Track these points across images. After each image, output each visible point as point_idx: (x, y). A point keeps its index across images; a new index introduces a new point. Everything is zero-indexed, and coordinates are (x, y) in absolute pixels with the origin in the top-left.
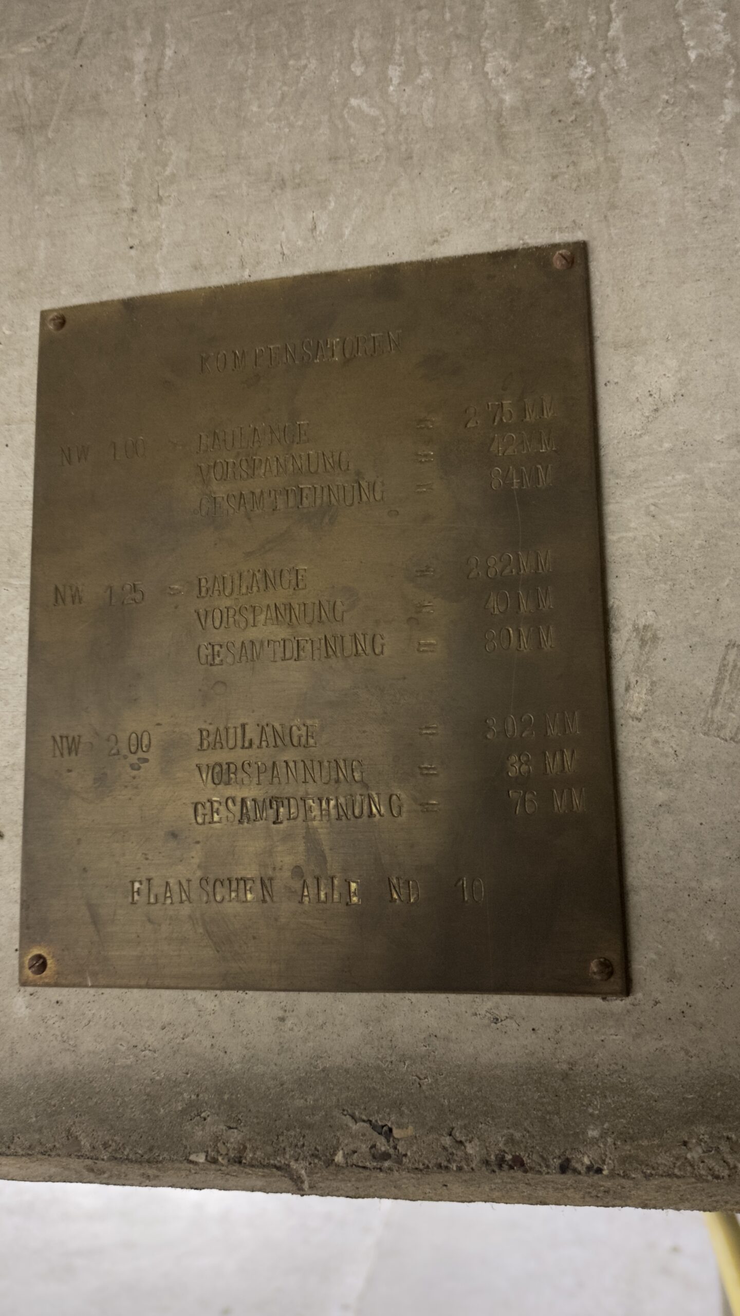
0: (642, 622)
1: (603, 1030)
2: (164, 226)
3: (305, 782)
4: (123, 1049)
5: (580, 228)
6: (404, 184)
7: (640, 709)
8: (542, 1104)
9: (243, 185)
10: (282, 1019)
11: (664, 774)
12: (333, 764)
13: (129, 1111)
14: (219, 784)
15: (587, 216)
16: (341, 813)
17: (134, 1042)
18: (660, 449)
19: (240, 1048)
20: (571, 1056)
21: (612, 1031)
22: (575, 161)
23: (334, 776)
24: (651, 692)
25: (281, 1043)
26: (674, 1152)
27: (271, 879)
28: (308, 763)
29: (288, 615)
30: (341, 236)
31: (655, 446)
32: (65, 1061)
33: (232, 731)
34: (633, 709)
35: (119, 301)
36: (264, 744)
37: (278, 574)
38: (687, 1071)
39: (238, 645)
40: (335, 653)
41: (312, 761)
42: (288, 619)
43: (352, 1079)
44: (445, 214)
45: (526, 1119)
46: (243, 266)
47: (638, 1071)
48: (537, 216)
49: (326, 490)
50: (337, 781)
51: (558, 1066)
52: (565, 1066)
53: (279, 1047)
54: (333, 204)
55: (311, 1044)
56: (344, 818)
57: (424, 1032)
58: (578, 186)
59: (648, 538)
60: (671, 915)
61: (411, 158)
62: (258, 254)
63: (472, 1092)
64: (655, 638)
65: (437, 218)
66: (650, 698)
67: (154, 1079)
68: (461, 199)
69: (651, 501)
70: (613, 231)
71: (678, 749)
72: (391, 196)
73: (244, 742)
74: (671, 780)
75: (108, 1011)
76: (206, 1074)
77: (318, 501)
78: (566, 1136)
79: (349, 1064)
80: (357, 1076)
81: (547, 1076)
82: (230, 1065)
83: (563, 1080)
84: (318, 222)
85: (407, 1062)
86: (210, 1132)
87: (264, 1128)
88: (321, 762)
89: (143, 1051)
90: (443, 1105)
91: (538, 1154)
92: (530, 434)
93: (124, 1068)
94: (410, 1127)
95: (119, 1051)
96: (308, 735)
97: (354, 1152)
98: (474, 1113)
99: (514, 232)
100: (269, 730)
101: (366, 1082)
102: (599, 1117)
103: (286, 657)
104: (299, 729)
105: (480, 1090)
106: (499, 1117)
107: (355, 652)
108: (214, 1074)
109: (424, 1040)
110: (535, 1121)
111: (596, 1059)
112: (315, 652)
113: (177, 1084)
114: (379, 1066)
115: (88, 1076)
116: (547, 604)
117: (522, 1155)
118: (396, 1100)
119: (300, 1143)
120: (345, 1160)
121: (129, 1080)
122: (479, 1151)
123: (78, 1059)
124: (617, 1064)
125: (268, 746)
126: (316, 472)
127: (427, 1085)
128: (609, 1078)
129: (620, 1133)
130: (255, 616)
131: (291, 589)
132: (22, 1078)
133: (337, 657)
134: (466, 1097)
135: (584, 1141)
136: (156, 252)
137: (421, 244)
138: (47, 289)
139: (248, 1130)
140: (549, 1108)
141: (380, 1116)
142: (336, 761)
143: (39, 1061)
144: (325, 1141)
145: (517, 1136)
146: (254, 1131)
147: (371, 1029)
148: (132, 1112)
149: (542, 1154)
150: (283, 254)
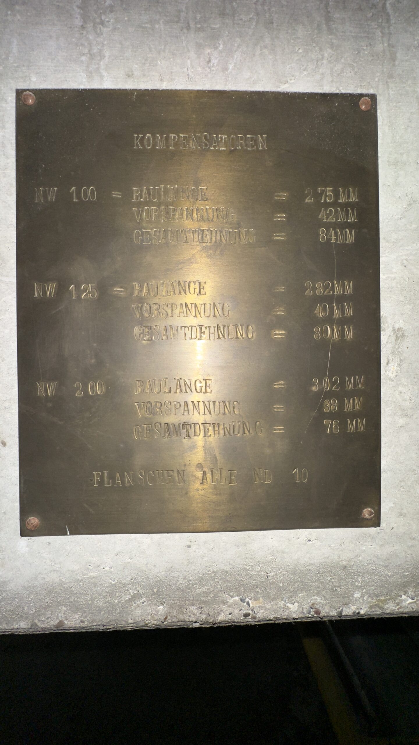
0: (397, 326)
1: (365, 543)
2: (105, 42)
3: (204, 414)
4: (91, 568)
5: (372, 86)
6: (267, 41)
7: (394, 375)
8: (333, 582)
9: (161, 22)
10: (189, 546)
11: (404, 410)
12: (222, 404)
13: (96, 602)
14: (150, 414)
15: (377, 80)
16: (227, 433)
17: (98, 563)
18: (410, 228)
19: (164, 563)
20: (348, 558)
21: (370, 544)
22: (371, 43)
23: (222, 411)
24: (400, 365)
25: (188, 560)
26: (397, 602)
27: (184, 471)
28: (207, 403)
29: (194, 311)
30: (227, 69)
31: (408, 226)
32: (54, 578)
33: (157, 382)
34: (390, 375)
35: (75, 90)
36: (178, 391)
37: (187, 284)
38: (406, 562)
39: (162, 328)
40: (223, 336)
41: (209, 401)
42: (193, 314)
43: (230, 576)
44: (293, 65)
45: (323, 590)
46: (161, 79)
47: (381, 563)
48: (347, 75)
49: (218, 232)
50: (224, 413)
51: (341, 563)
52: (345, 563)
53: (187, 562)
54: (222, 46)
55: (206, 559)
56: (228, 436)
57: (271, 549)
58: (372, 60)
59: (402, 279)
60: (403, 484)
61: (272, 23)
62: (172, 72)
63: (296, 578)
64: (403, 336)
65: (288, 67)
66: (399, 369)
67: (111, 583)
69: (404, 257)
70: (391, 92)
71: (411, 396)
72: (259, 47)
73: (166, 389)
74: (407, 413)
76: (143, 579)
77: (214, 239)
78: (343, 597)
79: (228, 568)
80: (232, 574)
81: (335, 568)
82: (158, 573)
83: (343, 570)
84: (212, 57)
85: (261, 565)
86: (146, 610)
87: (178, 606)
88: (214, 402)
89: (104, 568)
90: (279, 586)
91: (329, 607)
92: (342, 210)
93: (92, 579)
94: (261, 599)
95: (88, 569)
96: (206, 386)
97: (230, 614)
98: (296, 589)
99: (334, 84)
100: (182, 382)
101: (237, 577)
102: (360, 587)
103: (193, 337)
104: (201, 382)
105: (299, 578)
106: (309, 590)
107: (236, 336)
108: (148, 578)
109: (270, 553)
110: (328, 591)
111: (360, 558)
112: (211, 335)
113: (125, 585)
114: (245, 568)
115: (69, 584)
116: (349, 312)
117: (320, 609)
118: (254, 585)
119: (199, 612)
120: (225, 619)
121: (95, 585)
122: (298, 608)
123: (62, 575)
124: (371, 560)
125: (181, 392)
126: (212, 220)
127: (271, 577)
128: (366, 567)
129: (371, 594)
130: (172, 310)
131: (196, 294)
132: (25, 588)
133: (225, 338)
134: (292, 582)
135: (353, 599)
136: (100, 60)
137: (277, 83)
138: (20, 75)
139: (169, 608)
140: (335, 584)
141: (245, 594)
142: (224, 402)
143: (36, 578)
144: (214, 610)
145: (319, 599)
146: (173, 608)
147: (240, 549)
148: (98, 603)
149: (331, 607)
150: (188, 75)
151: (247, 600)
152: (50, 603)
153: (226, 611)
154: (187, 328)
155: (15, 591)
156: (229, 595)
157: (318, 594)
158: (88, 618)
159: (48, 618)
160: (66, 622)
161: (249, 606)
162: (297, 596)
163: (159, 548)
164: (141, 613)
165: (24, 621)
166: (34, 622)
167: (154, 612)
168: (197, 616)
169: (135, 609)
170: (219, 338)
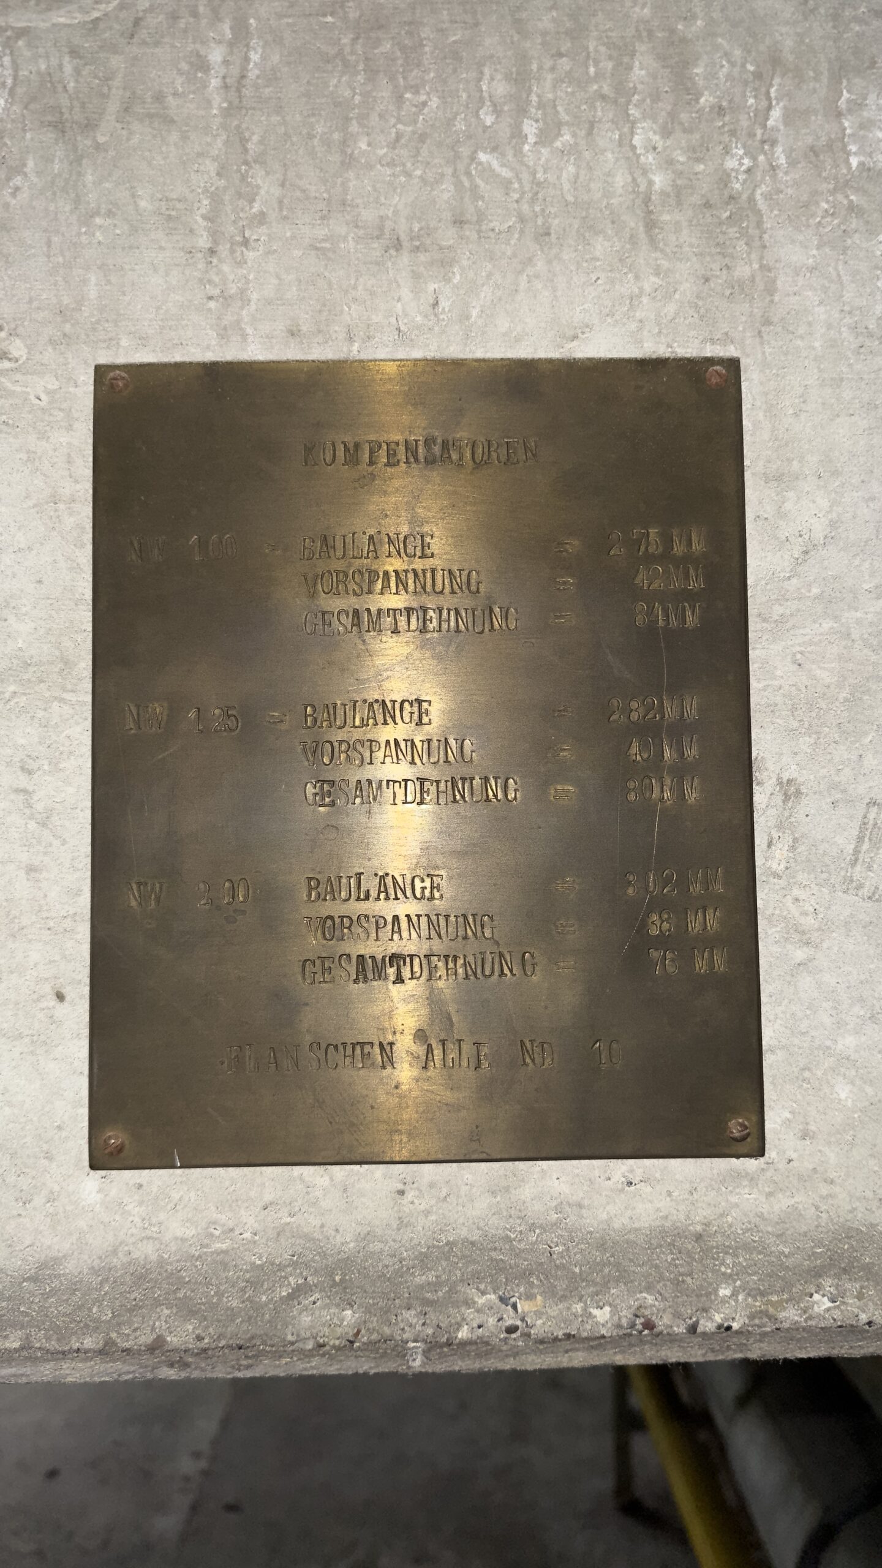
0: (785, 776)
1: (737, 1190)
2: (251, 277)
3: (429, 938)
4: (217, 1233)
5: (732, 342)
6: (540, 265)
7: (782, 867)
8: (676, 1266)
9: (350, 239)
10: (402, 1193)
11: (803, 933)
12: (461, 920)
13: (225, 1299)
14: (332, 939)
15: (741, 329)
16: (470, 972)
17: (231, 1224)
18: (808, 594)
19: (354, 1225)
20: (705, 1217)
21: (746, 1191)
22: (729, 265)
23: (461, 933)
24: (793, 848)
25: (400, 1218)
26: (802, 1305)
27: (391, 1044)
28: (434, 918)
29: (409, 753)
30: (468, 317)
31: (803, 591)
32: (147, 1251)
33: (344, 881)
34: (775, 866)
35: (198, 364)
36: (382, 896)
37: (397, 706)
38: (817, 1227)
39: (353, 785)
40: (463, 797)
41: (437, 915)
42: (409, 758)
43: (478, 1252)
44: (586, 306)
45: (659, 1282)
46: (351, 339)
47: (770, 1229)
48: (687, 322)
49: (452, 613)
50: (465, 938)
51: (691, 1228)
52: (699, 1228)
53: (398, 1223)
54: (458, 277)
55: (433, 1217)
56: (472, 978)
57: (556, 1198)
58: (731, 294)
59: (794, 688)
60: (807, 1074)
61: (548, 234)
62: (369, 326)
63: (605, 1258)
64: (798, 793)
65: (578, 310)
66: (791, 855)
67: (255, 1263)
68: (604, 291)
69: (798, 649)
70: (768, 350)
71: (817, 907)
72: (525, 277)
73: (359, 893)
74: (810, 938)
75: (199, 1193)
76: (315, 1256)
77: (445, 626)
78: (698, 1296)
79: (475, 1236)
80: (484, 1248)
81: (680, 1238)
82: (342, 1244)
83: (696, 1241)
84: (440, 296)
85: (537, 1231)
86: (320, 1317)
87: (381, 1309)
88: (447, 917)
89: (241, 1234)
90: (574, 1273)
91: (671, 1316)
92: (678, 568)
93: (218, 1254)
94: (539, 1298)
95: (212, 1235)
96: (432, 888)
97: (479, 1327)
98: (606, 1279)
99: (662, 337)
100: (389, 880)
101: (493, 1254)
102: (731, 1275)
103: (408, 800)
104: (423, 881)
105: (612, 1256)
106: (632, 1281)
107: (485, 797)
108: (324, 1255)
109: (556, 1207)
110: (668, 1283)
111: (730, 1219)
112: (441, 795)
113: (281, 1267)
114: (507, 1237)
115: (175, 1265)
116: (691, 753)
117: (654, 1318)
118: (525, 1271)
119: (421, 1322)
120: (470, 1336)
121: (225, 1266)
122: (611, 1317)
123: (162, 1247)
124: (750, 1223)
125: (387, 898)
126: (441, 592)
127: (558, 1253)
128: (742, 1237)
129: (751, 1290)
130: (372, 752)
131: (414, 724)
132: (94, 1271)
133: (465, 801)
134: (598, 1264)
135: (716, 1299)
136: (242, 308)
137: (558, 339)
138: (101, 337)
139: (363, 1312)
140: (682, 1270)
141: (509, 1288)
142: (465, 916)
143: (115, 1252)
144: (448, 1317)
145: (650, 1299)
146: (370, 1312)
147: (499, 1198)
148: (229, 1301)
149: (674, 1316)
150: (399, 330)
151: (513, 1300)
152: (141, 1300)
153: (472, 1320)
154: (398, 784)
155: (76, 1277)
156: (478, 1289)
157: (649, 1289)
158: (211, 1330)
159: (135, 1330)
160: (169, 1339)
161: (517, 1312)
162: (609, 1293)
163: (345, 1196)
164: (312, 1321)
165: (91, 1336)
166: (110, 1338)
167: (335, 1321)
168: (417, 1328)
169: (300, 1314)
170: (455, 801)
